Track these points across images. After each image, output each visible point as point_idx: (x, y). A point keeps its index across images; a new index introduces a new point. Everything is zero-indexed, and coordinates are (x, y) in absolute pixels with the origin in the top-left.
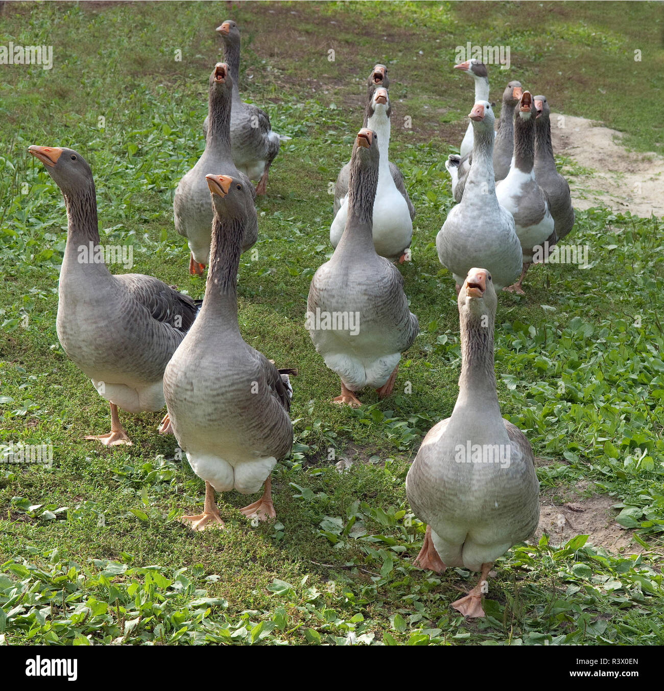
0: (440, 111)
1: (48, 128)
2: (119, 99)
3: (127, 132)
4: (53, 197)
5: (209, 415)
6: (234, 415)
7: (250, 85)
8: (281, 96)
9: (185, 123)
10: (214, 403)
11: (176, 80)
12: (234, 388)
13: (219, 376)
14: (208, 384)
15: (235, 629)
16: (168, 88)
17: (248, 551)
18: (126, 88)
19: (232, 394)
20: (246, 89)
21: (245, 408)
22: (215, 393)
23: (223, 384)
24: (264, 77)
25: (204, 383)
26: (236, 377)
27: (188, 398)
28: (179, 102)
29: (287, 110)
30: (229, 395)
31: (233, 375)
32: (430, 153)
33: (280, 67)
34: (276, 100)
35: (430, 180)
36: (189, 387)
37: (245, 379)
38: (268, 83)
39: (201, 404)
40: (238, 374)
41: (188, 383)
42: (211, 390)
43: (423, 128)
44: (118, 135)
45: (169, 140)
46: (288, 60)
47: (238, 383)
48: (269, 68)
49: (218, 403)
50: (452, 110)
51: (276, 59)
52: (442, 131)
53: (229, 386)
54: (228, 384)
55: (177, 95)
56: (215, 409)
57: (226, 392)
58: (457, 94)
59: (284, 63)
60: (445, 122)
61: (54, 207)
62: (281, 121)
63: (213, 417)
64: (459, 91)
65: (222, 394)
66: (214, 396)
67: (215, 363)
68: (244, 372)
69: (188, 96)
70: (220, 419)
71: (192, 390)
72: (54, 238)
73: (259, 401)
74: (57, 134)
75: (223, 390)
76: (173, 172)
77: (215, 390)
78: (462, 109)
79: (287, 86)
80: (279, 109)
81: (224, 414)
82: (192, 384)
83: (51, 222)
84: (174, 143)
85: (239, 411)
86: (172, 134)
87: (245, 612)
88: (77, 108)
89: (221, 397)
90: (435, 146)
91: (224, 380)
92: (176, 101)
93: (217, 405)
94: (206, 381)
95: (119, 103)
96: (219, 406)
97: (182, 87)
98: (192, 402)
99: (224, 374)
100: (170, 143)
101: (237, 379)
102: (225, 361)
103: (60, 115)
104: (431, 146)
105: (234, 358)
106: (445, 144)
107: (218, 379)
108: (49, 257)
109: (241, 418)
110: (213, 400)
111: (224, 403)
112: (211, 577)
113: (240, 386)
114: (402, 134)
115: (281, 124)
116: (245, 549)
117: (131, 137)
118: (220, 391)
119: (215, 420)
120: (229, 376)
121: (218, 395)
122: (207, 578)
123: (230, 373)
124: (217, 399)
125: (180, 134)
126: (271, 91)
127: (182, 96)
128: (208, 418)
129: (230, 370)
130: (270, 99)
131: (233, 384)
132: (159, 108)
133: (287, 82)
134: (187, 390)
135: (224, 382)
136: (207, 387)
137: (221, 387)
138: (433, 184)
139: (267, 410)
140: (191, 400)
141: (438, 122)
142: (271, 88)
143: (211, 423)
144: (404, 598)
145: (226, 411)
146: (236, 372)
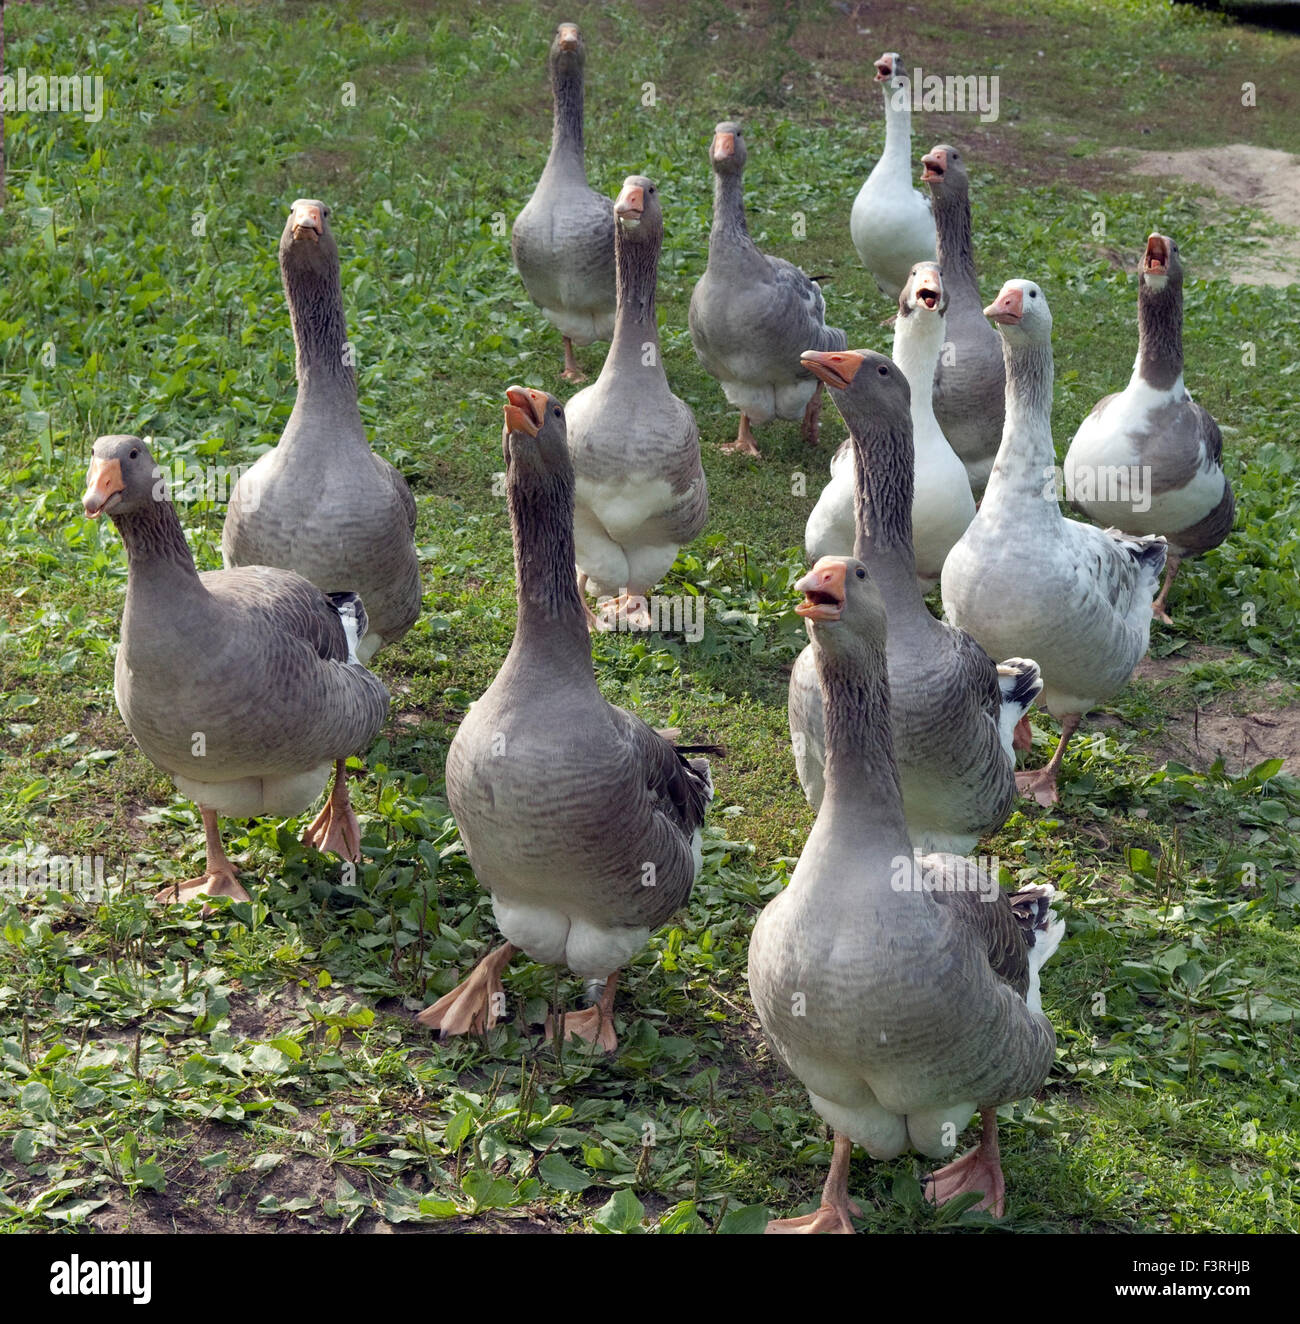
0: (1069, 139)
1: (495, 159)
2: (598, 118)
3: (609, 167)
4: (503, 260)
5: (526, 847)
6: (575, 848)
7: (788, 100)
8: (834, 116)
9: (692, 154)
10: (536, 827)
11: (679, 93)
12: (574, 802)
13: (545, 778)
14: (523, 793)
15: (767, 883)
16: (669, 103)
17: (784, 774)
18: (607, 102)
19: (571, 812)
20: (781, 106)
21: (595, 837)
22: (536, 810)
23: (554, 796)
24: (808, 88)
25: (514, 791)
26: (578, 781)
27: (484, 812)
28: (685, 124)
29: (842, 136)
30: (564, 815)
31: (574, 777)
32: (1052, 202)
33: (832, 73)
34: (827, 122)
35: (1053, 241)
36: (484, 793)
37: (598, 784)
38: (815, 97)
39: (510, 827)
40: (583, 776)
41: (483, 787)
42: (530, 804)
43: (1043, 164)
44: (595, 170)
45: (669, 179)
46: (843, 63)
47: (584, 794)
48: (817, 75)
49: (545, 828)
50: (1085, 139)
51: (826, 61)
52: (1072, 170)
53: (566, 798)
54: (563, 795)
55: (681, 114)
56: (538, 838)
57: (561, 809)
58: (1094, 115)
59: (837, 67)
60: (1076, 156)
61: (503, 273)
62: (833, 152)
63: (534, 851)
64: (1097, 111)
65: (552, 813)
66: (535, 816)
67: (538, 752)
68: (596, 771)
69: (698, 114)
70: (546, 855)
71: (491, 800)
72: (504, 319)
73: (625, 826)
74: (508, 168)
75: (554, 806)
76: (675, 225)
77: (538, 805)
78: (1100, 137)
79: (844, 101)
80: (830, 135)
81: (553, 847)
82: (490, 788)
83: (500, 296)
84: (677, 183)
85: (584, 842)
86: (674, 170)
87: (779, 860)
88: (536, 130)
89: (549, 818)
90: (1061, 191)
91: (555, 788)
92: (680, 121)
93: (540, 831)
94: (518, 786)
95: (597, 125)
96: (543, 833)
97: (689, 102)
98: (493, 821)
99: (555, 775)
100: (671, 183)
101: (580, 786)
102: (559, 750)
103: (511, 141)
104: (1055, 192)
105: (578, 743)
106: (1075, 188)
107: (544, 785)
108: (496, 345)
110: (534, 822)
111: (554, 829)
112: (731, 809)
113: (587, 798)
114: (1011, 172)
115: (834, 157)
116: (780, 770)
117: (615, 174)
118: (546, 808)
119: (538, 856)
120: (565, 779)
121: (543, 814)
122: (726, 810)
123: (568, 773)
124: (541, 821)
125: (686, 171)
126: (819, 109)
127: (690, 115)
128: (523, 851)
129: (569, 768)
130: (818, 120)
131: (572, 796)
132: (655, 132)
133: (843, 97)
134: (481, 798)
135: (555, 791)
136: (520, 799)
137: (549, 801)
138: (1057, 246)
139: (642, 842)
140: (490, 815)
141: (1065, 156)
142: (819, 103)
143: (530, 860)
144: (1014, 844)
145: (557, 842)
146: (579, 772)
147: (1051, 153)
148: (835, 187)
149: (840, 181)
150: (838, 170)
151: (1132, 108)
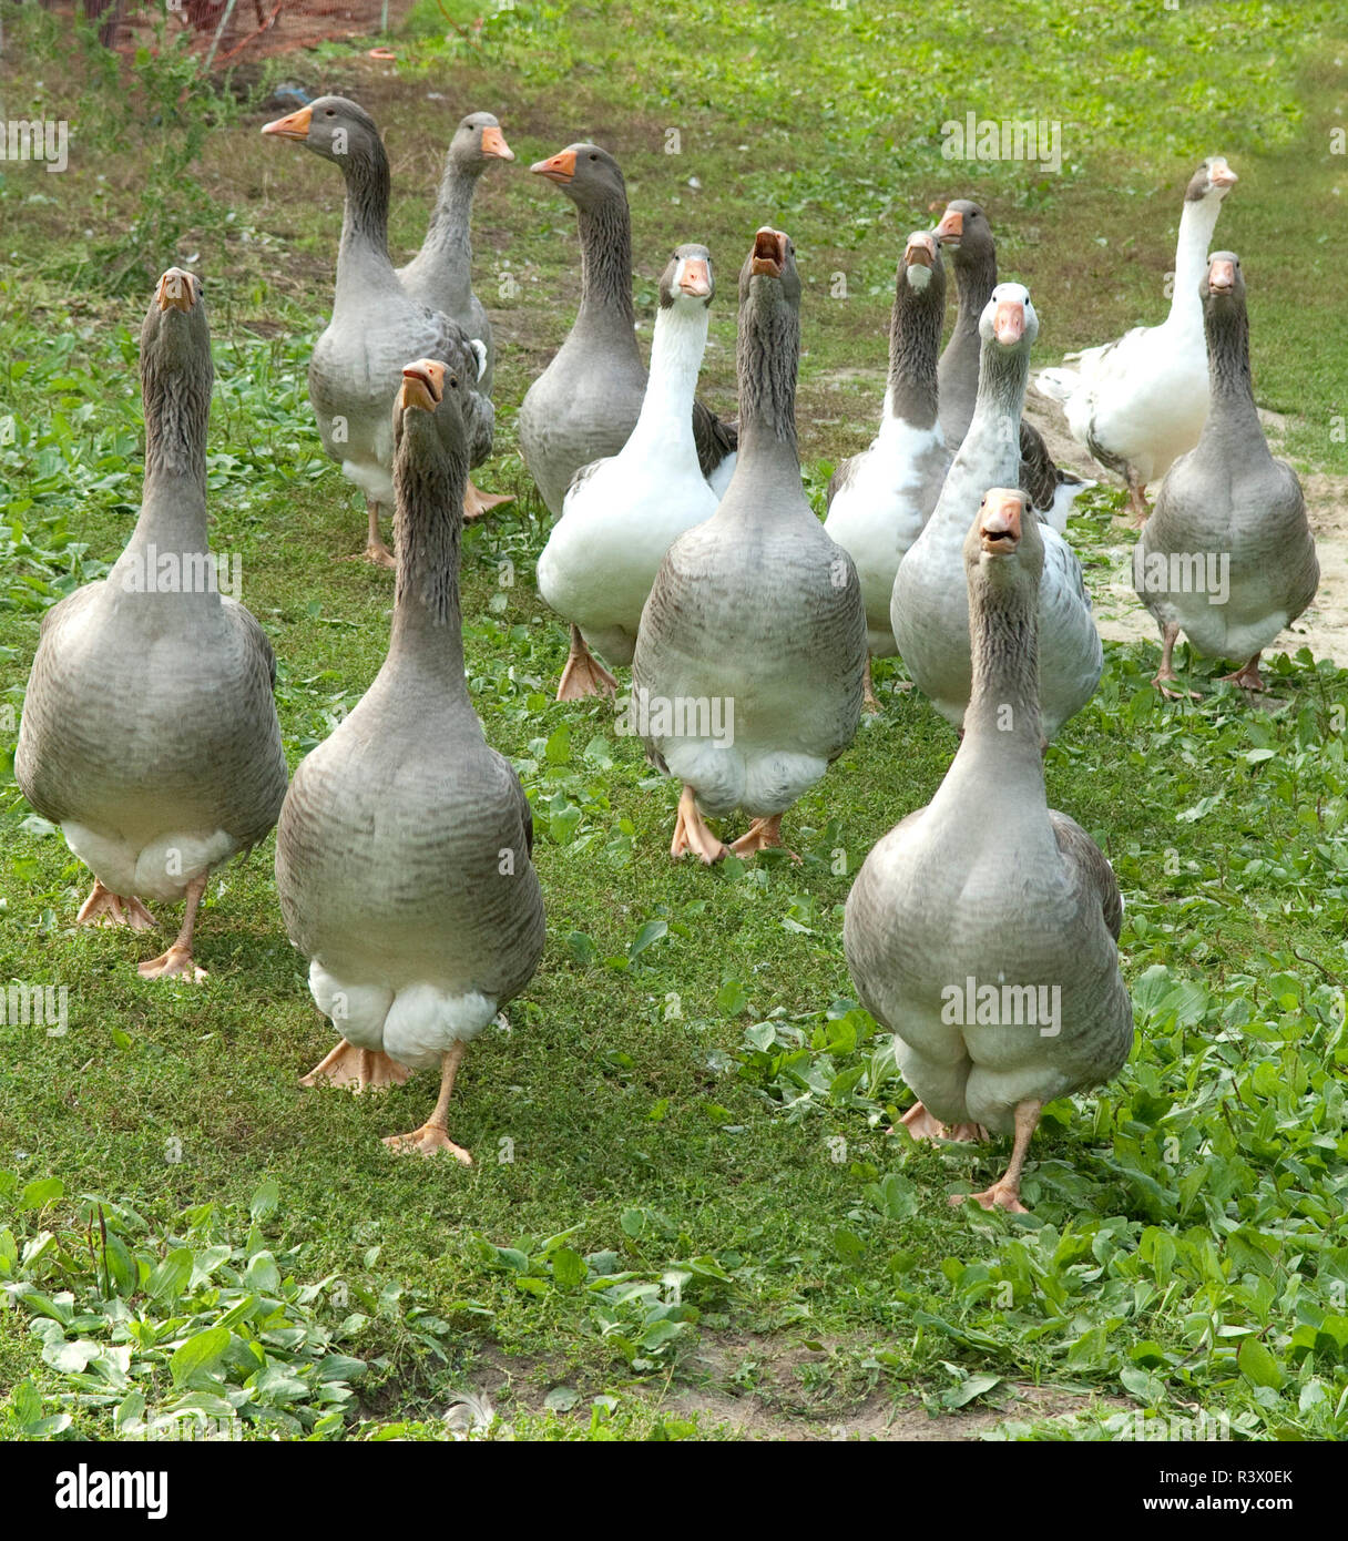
5: (401, 888)
6: (456, 890)
8: (283, 316)
10: (417, 862)
12: (465, 831)
13: (435, 805)
14: (411, 821)
19: (459, 843)
21: (480, 876)
22: (422, 841)
23: (444, 823)
24: (231, 259)
25: (399, 820)
26: (471, 807)
27: (358, 848)
29: (298, 358)
30: (452, 846)
31: (466, 804)
33: (278, 227)
34: (266, 328)
36: (364, 826)
37: (488, 812)
38: (244, 277)
39: (387, 864)
40: (476, 802)
41: (363, 818)
42: (415, 834)
46: (303, 208)
47: (474, 822)
48: (247, 234)
49: (427, 863)
51: (266, 203)
53: (456, 827)
54: (452, 824)
56: (418, 877)
57: (448, 839)
59: (288, 217)
62: (281, 388)
63: (410, 894)
65: (439, 844)
66: (419, 848)
67: (429, 778)
68: (487, 798)
70: (423, 900)
71: (371, 833)
75: (443, 835)
77: (425, 834)
79: (300, 285)
80: (275, 354)
81: (434, 888)
82: (372, 819)
85: (468, 882)
89: (435, 851)
91: (445, 814)
93: (423, 867)
94: (405, 814)
96: (426, 869)
98: (366, 859)
99: (448, 800)
101: (471, 813)
102: (453, 774)
105: (471, 768)
107: (433, 812)
109: (468, 899)
110: (417, 856)
111: (439, 864)
113: (478, 828)
115: (281, 399)
118: (435, 838)
119: (413, 901)
120: (457, 805)
121: (429, 846)
123: (461, 799)
124: (426, 853)
126: (252, 301)
128: (396, 894)
129: (462, 793)
130: (248, 325)
131: (463, 824)
133: (300, 277)
134: (357, 831)
135: (447, 818)
136: (406, 829)
137: (437, 830)
140: (363, 853)
142: (254, 290)
143: (402, 907)
145: (439, 881)
146: (472, 798)
147: (718, 383)
148: (285, 461)
149: (294, 446)
150: (290, 425)
151: (875, 291)
